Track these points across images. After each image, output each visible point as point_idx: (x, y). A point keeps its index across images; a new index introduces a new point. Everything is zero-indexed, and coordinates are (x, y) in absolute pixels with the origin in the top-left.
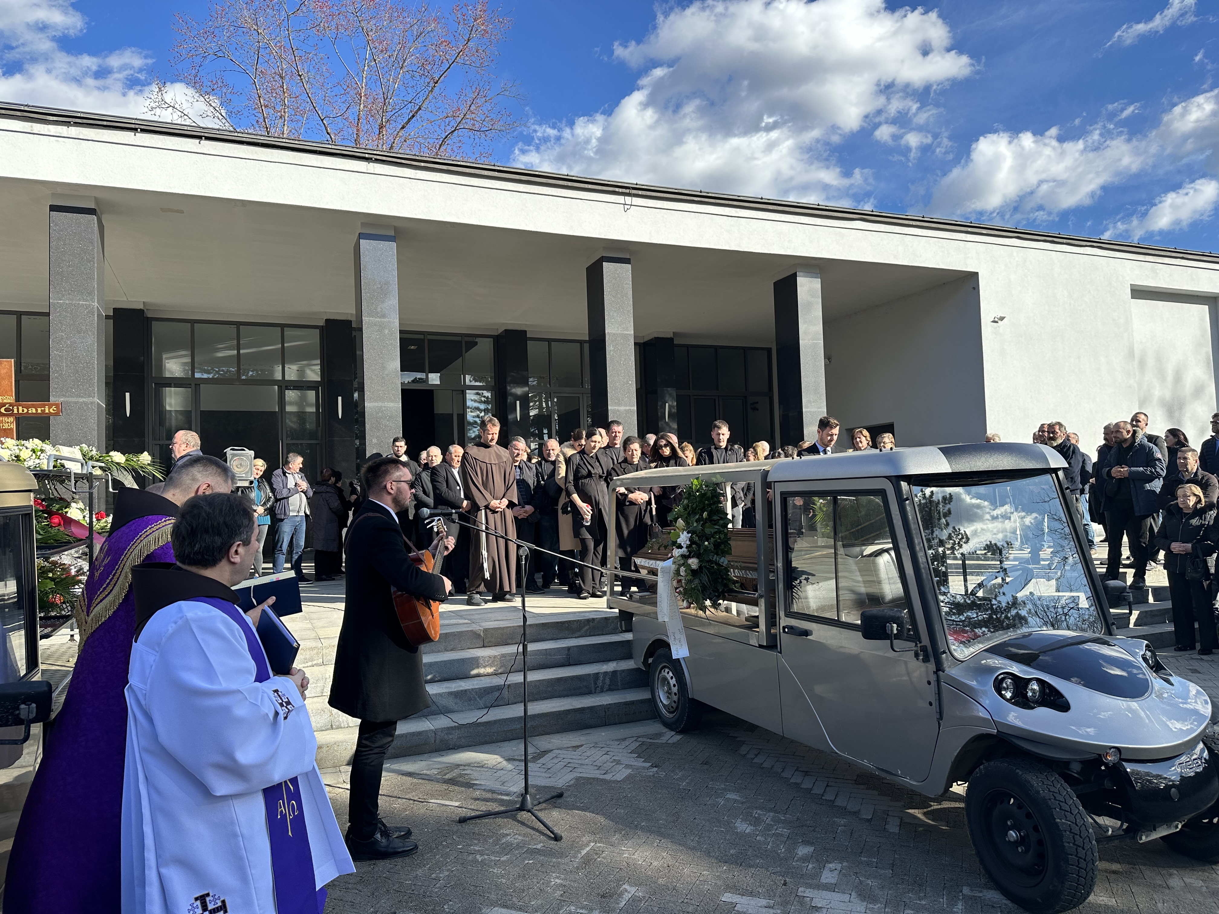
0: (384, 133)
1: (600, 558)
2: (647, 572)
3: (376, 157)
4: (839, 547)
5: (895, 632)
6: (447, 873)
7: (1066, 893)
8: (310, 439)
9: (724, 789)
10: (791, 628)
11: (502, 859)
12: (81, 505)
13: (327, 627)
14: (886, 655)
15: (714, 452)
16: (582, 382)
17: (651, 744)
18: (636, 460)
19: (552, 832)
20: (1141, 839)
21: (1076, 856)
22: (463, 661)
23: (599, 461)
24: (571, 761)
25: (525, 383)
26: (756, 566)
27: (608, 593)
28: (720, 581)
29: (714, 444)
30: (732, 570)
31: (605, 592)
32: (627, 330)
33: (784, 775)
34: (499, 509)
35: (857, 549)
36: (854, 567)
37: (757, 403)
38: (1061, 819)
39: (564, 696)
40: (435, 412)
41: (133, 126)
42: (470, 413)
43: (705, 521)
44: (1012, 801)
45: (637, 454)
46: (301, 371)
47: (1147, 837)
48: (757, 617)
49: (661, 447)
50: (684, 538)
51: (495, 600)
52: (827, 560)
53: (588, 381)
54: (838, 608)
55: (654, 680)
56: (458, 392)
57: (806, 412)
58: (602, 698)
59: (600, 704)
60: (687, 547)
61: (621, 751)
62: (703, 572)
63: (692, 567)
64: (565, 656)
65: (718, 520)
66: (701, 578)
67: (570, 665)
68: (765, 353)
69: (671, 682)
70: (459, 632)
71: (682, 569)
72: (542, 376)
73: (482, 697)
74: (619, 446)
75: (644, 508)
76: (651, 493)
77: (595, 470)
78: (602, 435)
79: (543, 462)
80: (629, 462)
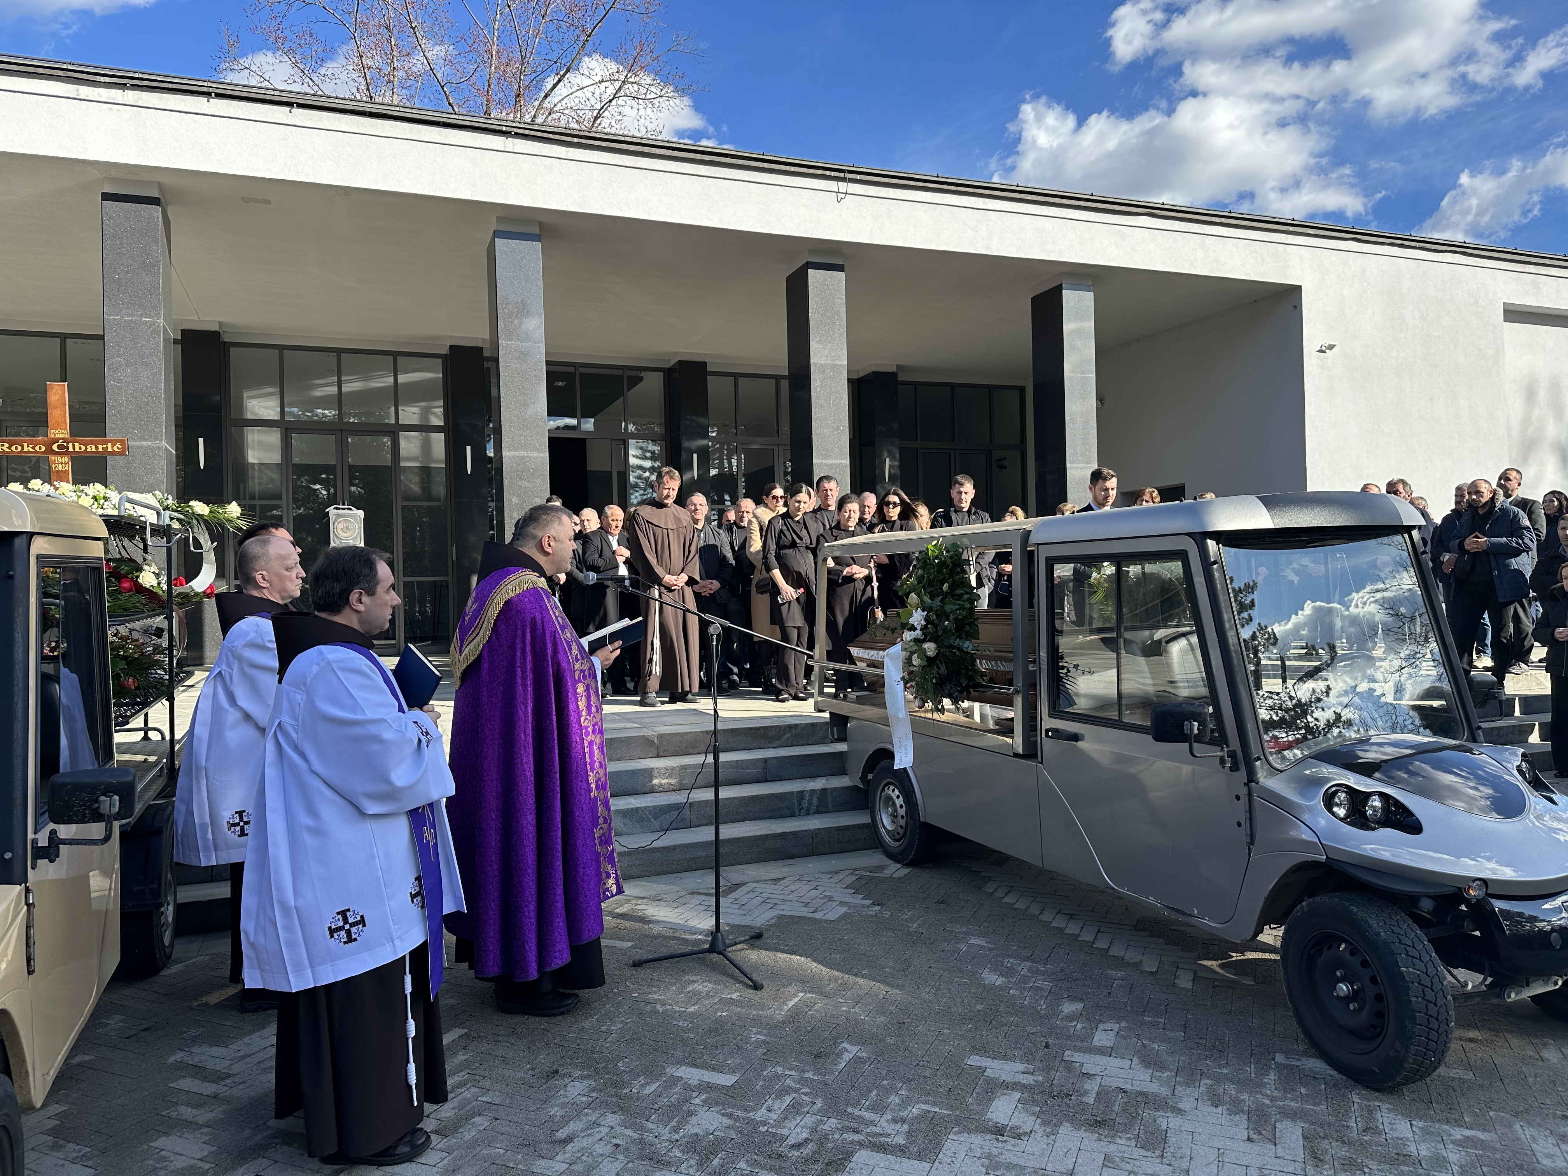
0: (522, 103)
2: (865, 664)
3: (515, 130)
5: (1196, 732)
6: (621, 1026)
7: (1411, 1060)
9: (967, 933)
10: (1056, 731)
11: (688, 1010)
12: (154, 568)
15: (953, 515)
16: (778, 429)
17: (871, 878)
18: (852, 524)
19: (750, 979)
20: (1509, 997)
21: (1426, 1014)
22: (632, 773)
23: (806, 528)
24: (771, 896)
25: (704, 433)
26: (1011, 655)
27: (816, 694)
28: (963, 672)
29: (954, 506)
30: (979, 660)
31: (812, 693)
32: (839, 359)
33: (1043, 917)
34: (676, 587)
35: (1145, 633)
37: (1005, 459)
38: (1407, 968)
39: (761, 818)
40: (590, 468)
41: (205, 90)
42: (632, 472)
43: (946, 595)
44: (1343, 946)
46: (422, 414)
47: (1516, 994)
48: (1012, 720)
50: (918, 618)
51: (673, 700)
53: (786, 428)
54: (1120, 705)
55: (874, 801)
56: (619, 442)
57: (1070, 468)
58: (808, 822)
59: (805, 828)
60: (921, 630)
61: (833, 885)
62: (941, 661)
63: (928, 653)
64: (761, 770)
65: (962, 594)
66: (938, 669)
67: (768, 781)
68: (1017, 394)
69: (897, 802)
70: (627, 737)
71: (915, 657)
72: (724, 422)
73: (657, 818)
74: (833, 508)
75: (862, 587)
76: (872, 565)
77: (801, 539)
78: (809, 494)
79: (735, 528)
80: (843, 528)
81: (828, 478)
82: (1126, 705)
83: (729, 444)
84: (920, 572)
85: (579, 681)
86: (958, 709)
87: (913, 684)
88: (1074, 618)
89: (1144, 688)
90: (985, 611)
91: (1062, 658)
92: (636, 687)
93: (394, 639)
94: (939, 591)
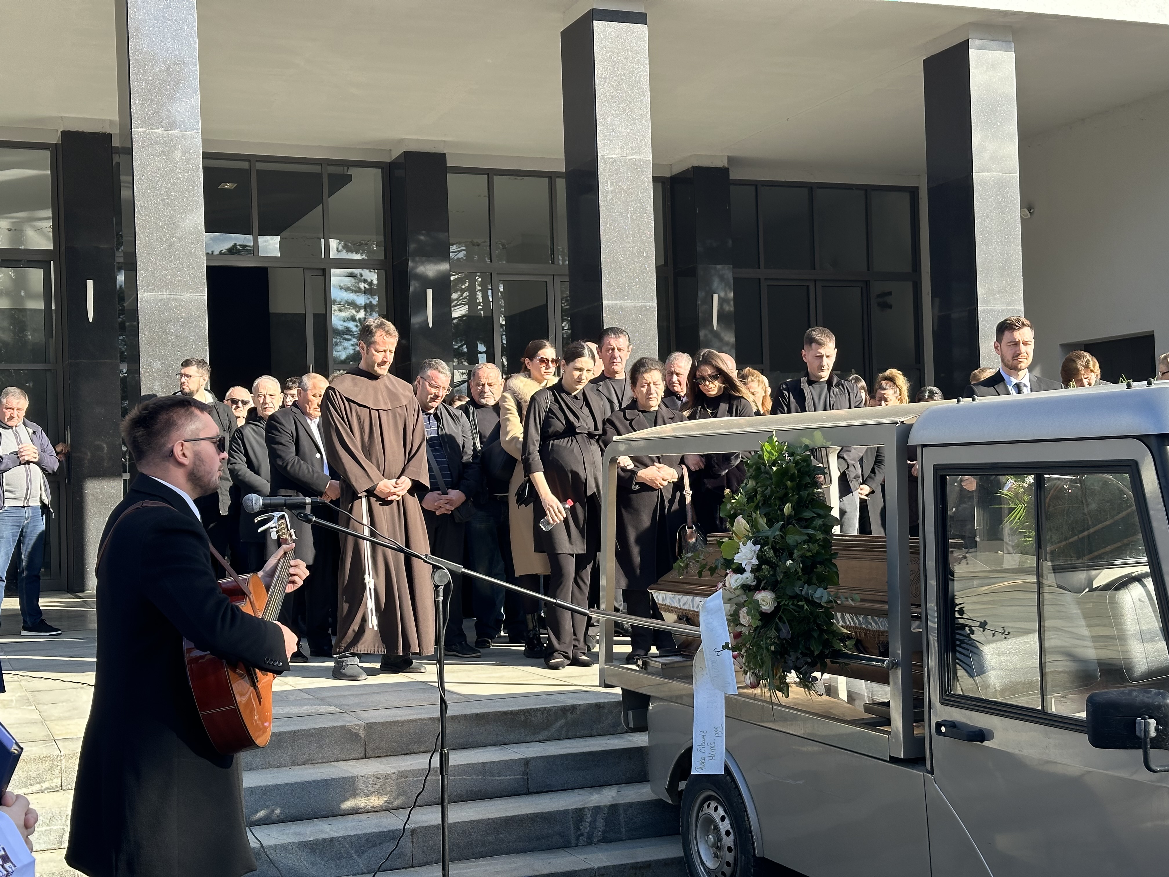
1: (587, 592)
2: (674, 617)
4: (1045, 572)
5: (1153, 733)
8: (34, 362)
10: (952, 725)
13: (70, 718)
14: (1135, 777)
15: (805, 386)
16: (553, 253)
18: (655, 403)
22: (326, 784)
23: (588, 405)
25: (443, 254)
26: (885, 607)
27: (602, 657)
28: (815, 634)
29: (807, 374)
30: (839, 615)
31: (597, 655)
32: (639, 152)
34: (394, 497)
35: (1081, 576)
36: (1075, 611)
37: (890, 293)
40: (271, 311)
42: (337, 313)
43: (788, 521)
45: (658, 392)
46: (16, 231)
48: (887, 704)
49: (704, 379)
50: (747, 554)
51: (390, 669)
52: (1021, 595)
53: (563, 251)
54: (1042, 688)
55: (688, 822)
56: (314, 274)
57: (984, 311)
58: (591, 856)
59: (585, 866)
60: (753, 571)
62: (782, 618)
63: (763, 607)
64: (519, 777)
65: (812, 519)
66: (778, 630)
67: (530, 793)
68: (906, 197)
69: (721, 827)
70: (318, 729)
71: (744, 611)
72: (475, 241)
73: (363, 853)
75: (669, 496)
76: (684, 467)
77: (581, 422)
80: (640, 410)
84: (751, 484)
87: (743, 652)
91: (961, 612)
94: (779, 513)
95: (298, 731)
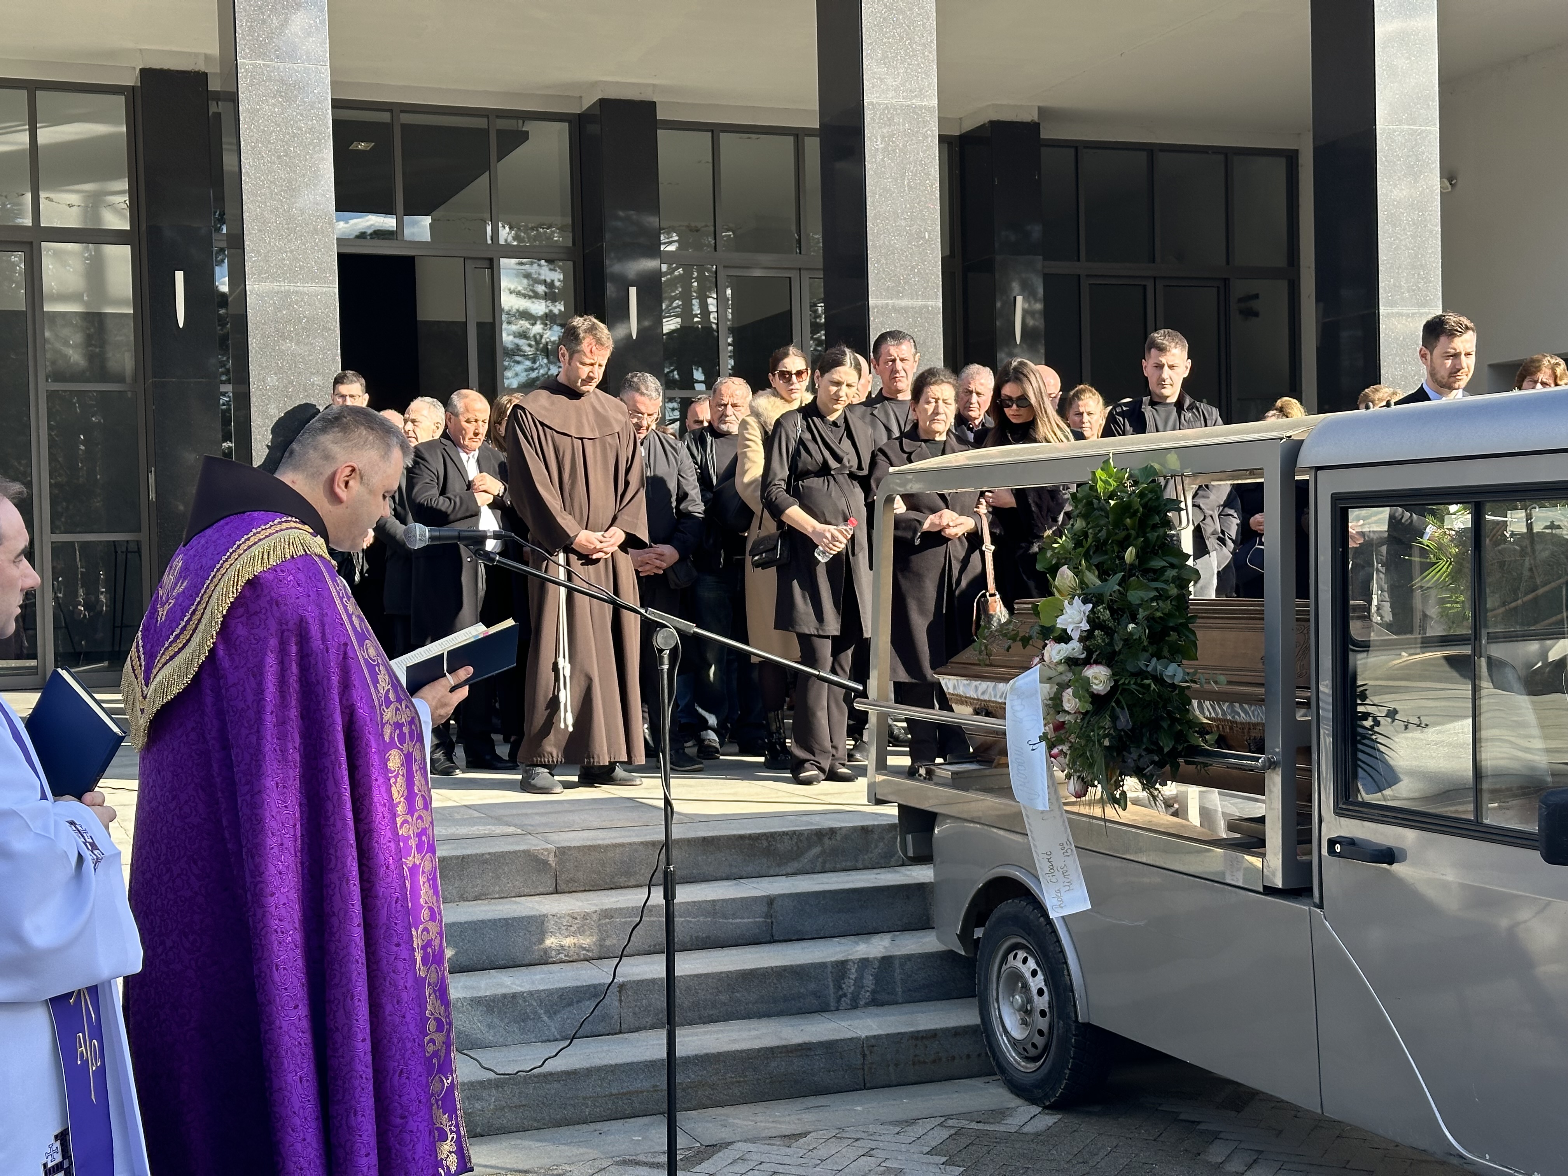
2: (969, 710)
10: (1350, 843)
15: (1148, 411)
16: (800, 238)
17: (980, 1135)
18: (943, 428)
22: (507, 924)
23: (851, 436)
25: (651, 246)
26: (1262, 690)
27: (871, 769)
28: (1165, 725)
30: (1196, 703)
32: (920, 94)
34: (601, 554)
35: (1531, 648)
37: (1256, 296)
40: (420, 317)
42: (508, 326)
43: (1130, 571)
45: (948, 415)
48: (1261, 820)
50: (1074, 616)
51: (586, 781)
53: (815, 236)
54: (1477, 791)
55: (987, 980)
56: (480, 264)
57: (1388, 316)
58: (856, 1023)
59: (849, 1035)
60: (1081, 640)
61: (903, 1148)
62: (1120, 702)
63: (1094, 687)
64: (761, 920)
65: (1163, 570)
66: (1114, 718)
67: (775, 941)
68: (1280, 166)
69: (1032, 984)
70: (494, 854)
71: (1068, 694)
72: (693, 224)
73: (555, 1014)
74: (906, 396)
75: (962, 554)
76: (983, 509)
77: (839, 459)
78: (858, 368)
79: (709, 439)
80: (923, 436)
81: (895, 335)
82: (1493, 791)
83: (701, 268)
84: (1079, 524)
85: (392, 745)
86: (1154, 798)
87: (1065, 748)
88: (1388, 617)
89: (1529, 756)
90: (1211, 603)
91: (1363, 696)
92: (513, 754)
93: (34, 657)
94: (1117, 562)
95: (468, 855)
